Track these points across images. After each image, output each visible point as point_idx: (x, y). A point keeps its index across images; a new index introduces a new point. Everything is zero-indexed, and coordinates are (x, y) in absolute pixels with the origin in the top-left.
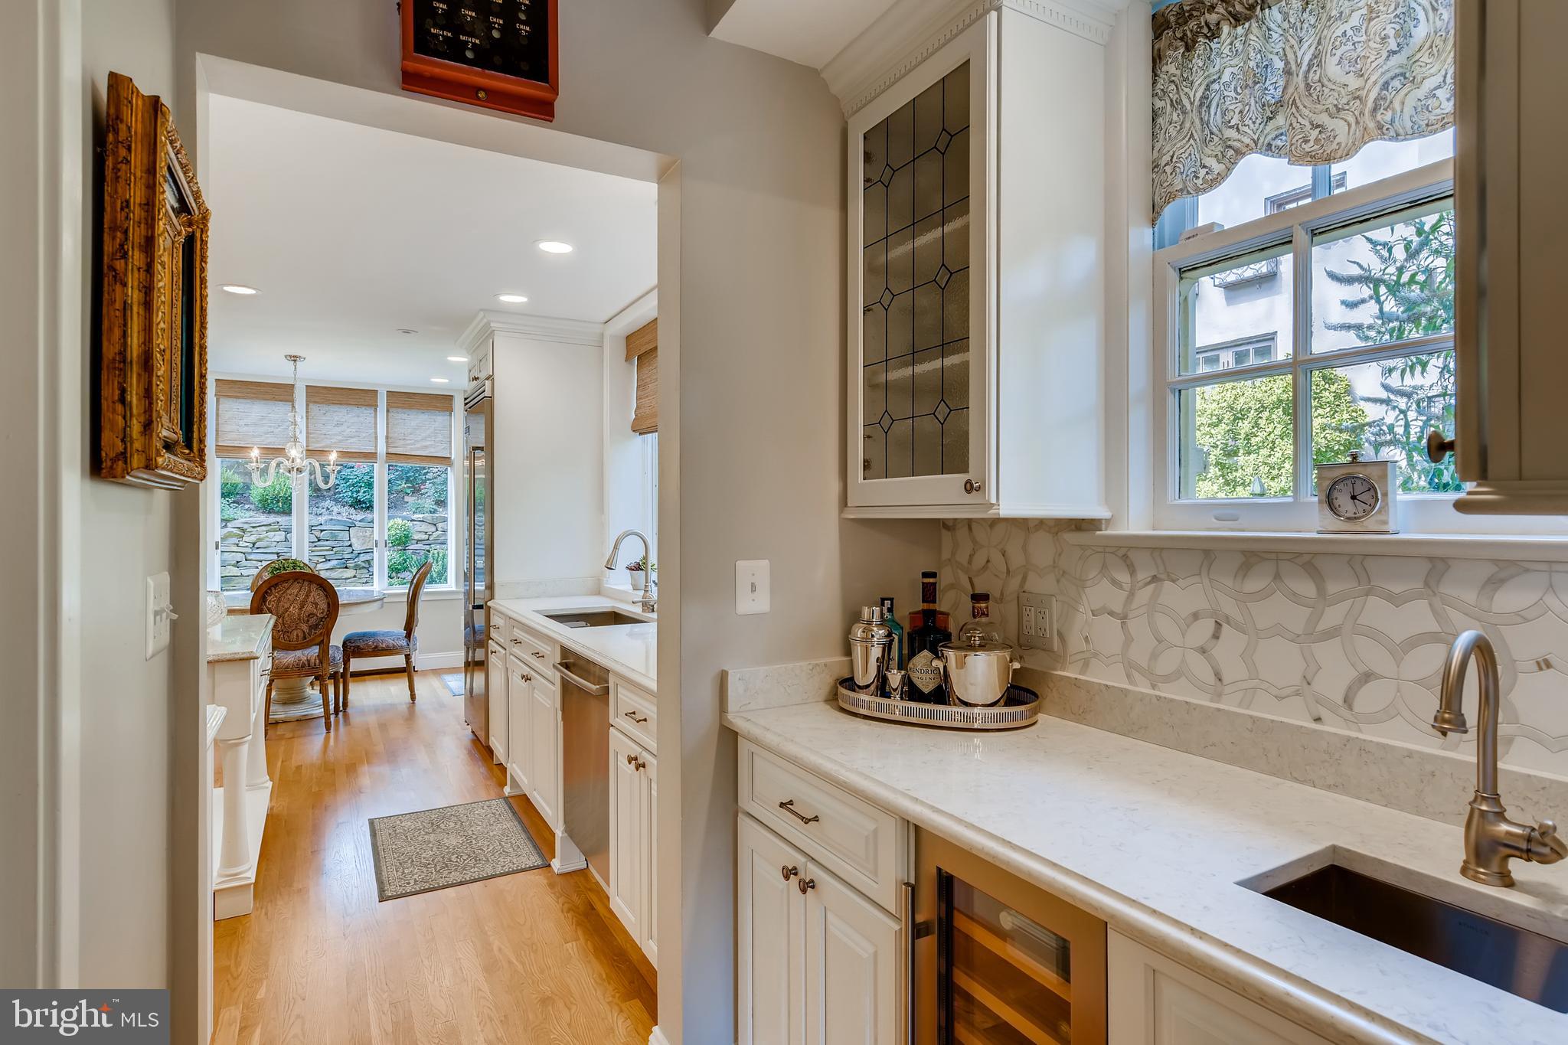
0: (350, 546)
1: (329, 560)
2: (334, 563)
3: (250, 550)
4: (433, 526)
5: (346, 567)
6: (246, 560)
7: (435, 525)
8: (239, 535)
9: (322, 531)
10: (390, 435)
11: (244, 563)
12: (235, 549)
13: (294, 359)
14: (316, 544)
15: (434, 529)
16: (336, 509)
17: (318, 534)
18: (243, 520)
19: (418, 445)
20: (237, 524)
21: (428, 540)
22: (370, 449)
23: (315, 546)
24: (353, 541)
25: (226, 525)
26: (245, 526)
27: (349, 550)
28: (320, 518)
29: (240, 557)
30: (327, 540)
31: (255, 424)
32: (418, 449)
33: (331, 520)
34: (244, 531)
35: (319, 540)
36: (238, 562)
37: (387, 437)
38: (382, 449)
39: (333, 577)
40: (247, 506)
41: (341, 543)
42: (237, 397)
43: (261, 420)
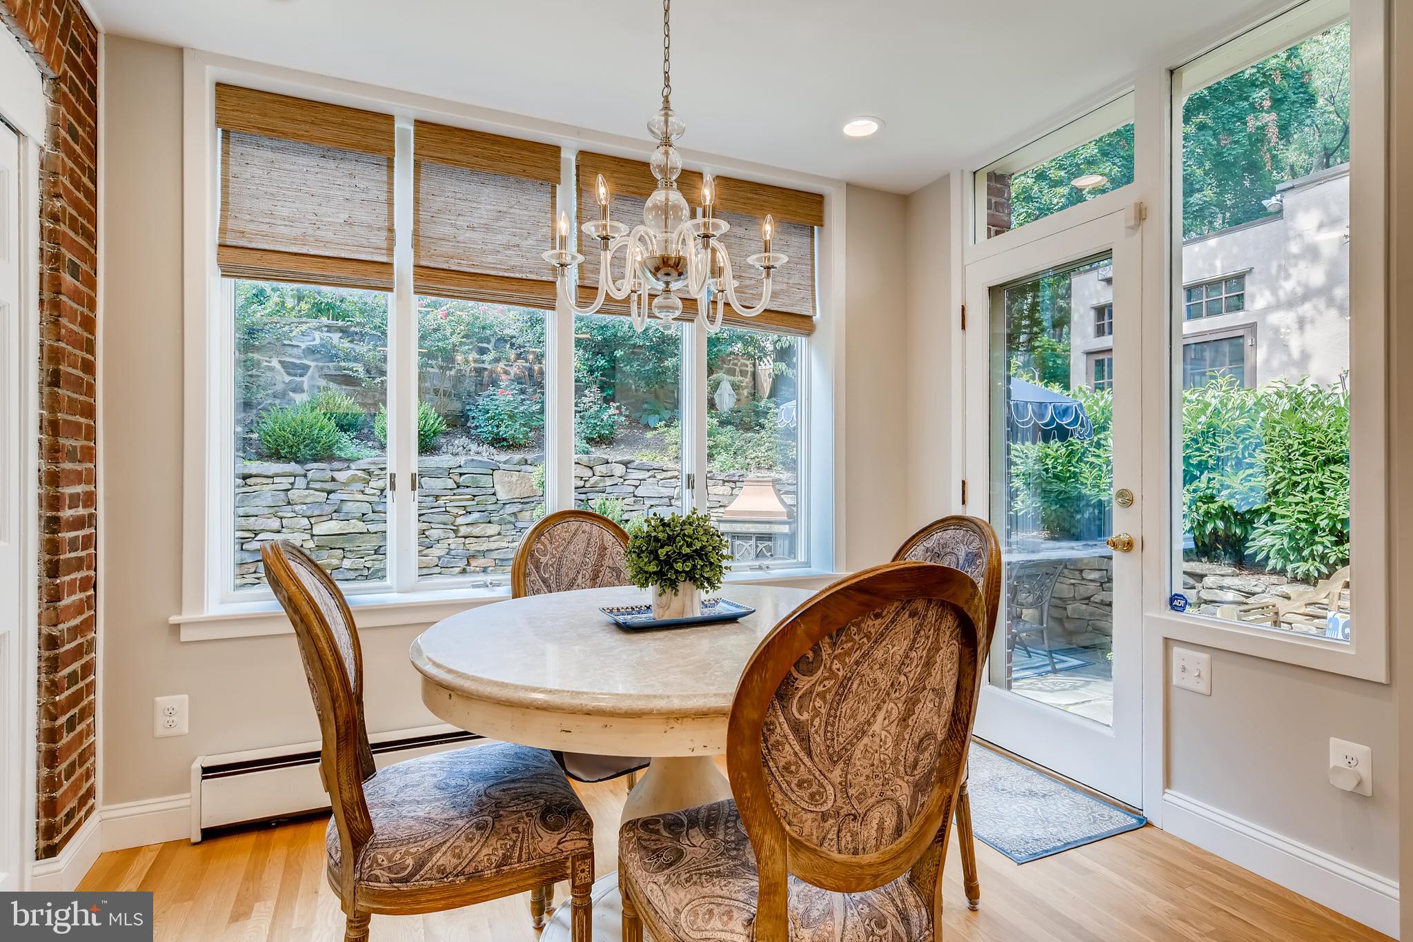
0: (494, 494)
1: (470, 513)
2: (475, 516)
3: (377, 499)
4: (589, 470)
5: (490, 522)
6: (373, 512)
7: (591, 468)
8: (365, 479)
9: (461, 474)
11: (371, 516)
12: (360, 497)
14: (455, 492)
15: (590, 474)
16: (474, 447)
17: (456, 478)
18: (369, 460)
20: (363, 464)
21: (584, 487)
23: (454, 495)
24: (497, 487)
25: (348, 467)
26: (373, 467)
27: (493, 499)
28: (458, 458)
29: (366, 508)
30: (468, 487)
33: (473, 460)
34: (370, 474)
35: (458, 487)
36: (364, 515)
39: (474, 534)
40: (370, 444)
41: (484, 491)
43: (497, 220)
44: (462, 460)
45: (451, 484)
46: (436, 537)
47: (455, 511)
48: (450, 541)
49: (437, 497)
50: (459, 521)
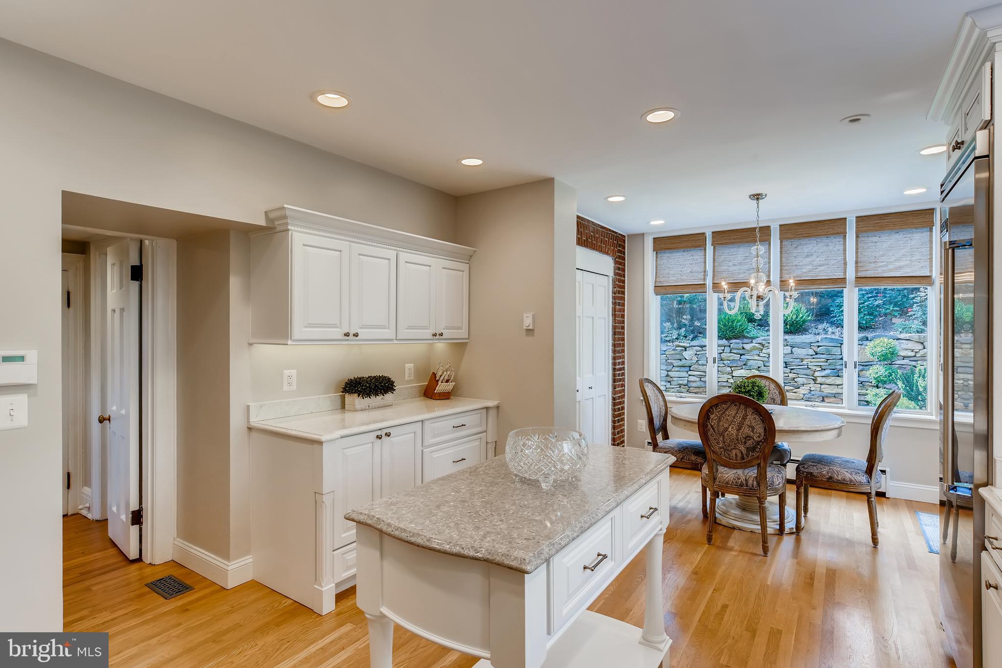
0: (842, 359)
1: (824, 370)
2: (828, 372)
4: (920, 344)
5: (838, 376)
6: (764, 366)
7: (922, 343)
8: (760, 348)
9: (819, 346)
10: (859, 260)
11: (763, 368)
12: (757, 358)
13: (757, 197)
14: (814, 357)
15: (921, 347)
16: (830, 330)
17: (815, 349)
18: (763, 338)
19: (891, 267)
20: (759, 340)
21: (915, 356)
22: (840, 275)
23: (813, 358)
25: (752, 341)
26: (764, 342)
27: (841, 362)
28: (818, 337)
29: (760, 364)
30: (823, 354)
31: (740, 264)
32: (890, 270)
33: (826, 338)
34: (763, 346)
35: (816, 354)
36: (759, 367)
37: (857, 262)
38: (851, 275)
39: (827, 383)
41: (834, 357)
42: (726, 244)
43: (745, 260)
44: (819, 338)
45: (811, 352)
46: (802, 382)
47: (814, 368)
48: (811, 385)
49: (802, 360)
50: (817, 374)
